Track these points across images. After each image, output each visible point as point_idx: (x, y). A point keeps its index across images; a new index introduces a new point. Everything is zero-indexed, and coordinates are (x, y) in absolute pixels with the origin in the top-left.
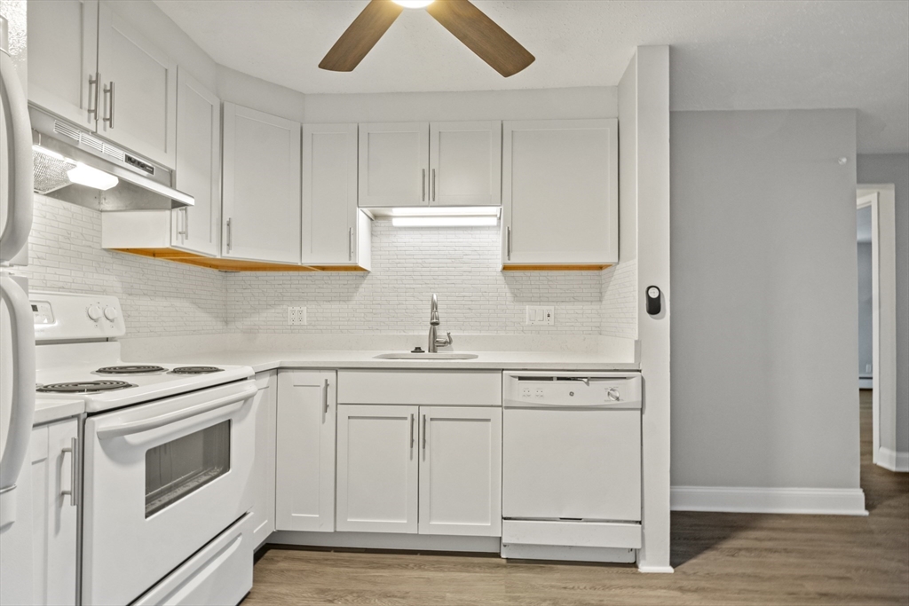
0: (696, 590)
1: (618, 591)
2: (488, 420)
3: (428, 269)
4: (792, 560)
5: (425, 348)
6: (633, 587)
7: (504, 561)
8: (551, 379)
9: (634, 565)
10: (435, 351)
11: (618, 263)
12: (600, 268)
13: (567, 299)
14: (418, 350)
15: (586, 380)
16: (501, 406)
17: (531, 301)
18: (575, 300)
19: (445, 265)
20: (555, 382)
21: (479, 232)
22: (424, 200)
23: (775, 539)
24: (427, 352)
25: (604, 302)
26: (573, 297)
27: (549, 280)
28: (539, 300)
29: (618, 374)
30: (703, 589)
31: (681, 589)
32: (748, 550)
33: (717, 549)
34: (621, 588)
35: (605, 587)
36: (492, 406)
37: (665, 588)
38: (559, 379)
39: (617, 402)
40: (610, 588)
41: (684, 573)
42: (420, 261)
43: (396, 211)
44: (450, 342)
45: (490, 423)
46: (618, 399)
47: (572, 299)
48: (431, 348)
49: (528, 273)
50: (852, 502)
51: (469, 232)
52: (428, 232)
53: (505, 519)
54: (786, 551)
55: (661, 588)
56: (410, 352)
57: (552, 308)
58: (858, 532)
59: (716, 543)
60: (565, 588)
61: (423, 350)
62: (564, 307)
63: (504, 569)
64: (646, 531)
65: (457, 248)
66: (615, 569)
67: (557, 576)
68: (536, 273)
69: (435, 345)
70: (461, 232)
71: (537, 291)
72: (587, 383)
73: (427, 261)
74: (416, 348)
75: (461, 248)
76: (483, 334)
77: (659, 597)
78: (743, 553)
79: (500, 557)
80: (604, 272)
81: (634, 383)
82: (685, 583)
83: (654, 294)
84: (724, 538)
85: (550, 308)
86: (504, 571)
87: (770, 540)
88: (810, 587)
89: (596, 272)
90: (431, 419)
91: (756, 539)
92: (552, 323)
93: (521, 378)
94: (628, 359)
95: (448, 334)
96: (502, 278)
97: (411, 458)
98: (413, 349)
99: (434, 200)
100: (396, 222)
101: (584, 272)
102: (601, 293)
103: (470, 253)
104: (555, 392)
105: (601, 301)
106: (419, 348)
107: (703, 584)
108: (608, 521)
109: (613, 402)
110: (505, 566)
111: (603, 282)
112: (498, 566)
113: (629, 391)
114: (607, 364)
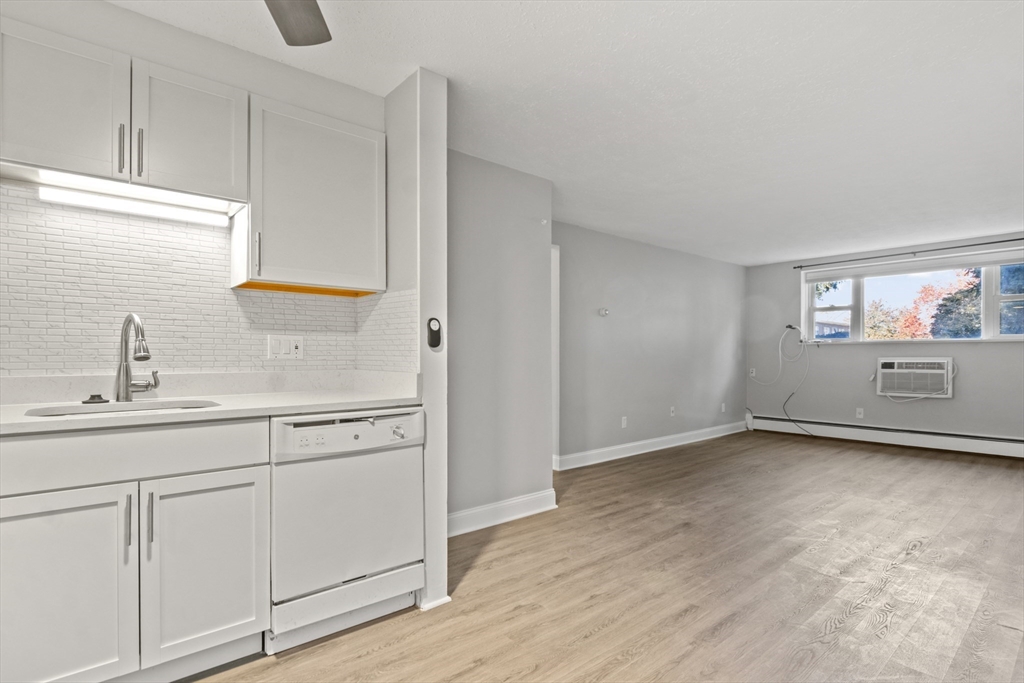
0: (475, 609)
1: (413, 638)
2: (251, 484)
3: (110, 276)
4: (529, 557)
5: (109, 394)
6: (424, 628)
7: (273, 658)
8: (333, 422)
9: (415, 607)
10: (128, 399)
11: (385, 292)
12: (356, 294)
13: (319, 328)
14: (96, 399)
15: (371, 420)
16: (269, 463)
17: (272, 329)
18: (327, 329)
19: (141, 272)
20: (338, 425)
21: (198, 231)
22: (121, 171)
23: (512, 544)
24: (113, 401)
25: (360, 333)
26: (326, 326)
27: (296, 305)
28: (285, 328)
29: (403, 409)
30: (481, 605)
31: (464, 613)
32: (496, 560)
33: (475, 567)
34: (413, 633)
35: (399, 639)
36: (254, 465)
37: (451, 617)
38: (342, 421)
39: (402, 440)
40: (403, 638)
41: (460, 597)
42: (94, 262)
43: (44, 176)
44: (156, 384)
45: (253, 488)
46: (403, 437)
47: (324, 328)
48: (122, 395)
49: (270, 294)
50: (547, 500)
51: (183, 229)
52: (110, 219)
53: (276, 604)
54: (522, 551)
55: (448, 618)
56: (79, 403)
57: (301, 338)
58: (557, 523)
59: (472, 563)
60: (360, 657)
61: (104, 398)
62: (314, 338)
63: (278, 667)
64: (427, 568)
65: (162, 250)
66: (400, 618)
67: (345, 648)
68: (281, 294)
69: (127, 389)
70: (169, 227)
71: (282, 317)
72: (373, 423)
73: (107, 263)
74: (93, 397)
75: (170, 251)
76: (205, 372)
77: (450, 627)
78: (494, 563)
79: (266, 655)
80: (360, 299)
81: (417, 418)
82: (464, 607)
83: (435, 326)
84: (476, 556)
85: (299, 339)
86: (279, 669)
87: (508, 546)
88: (548, 574)
89: (351, 299)
90: (161, 498)
91: (499, 549)
92: (300, 356)
93: (296, 425)
94: (410, 393)
95: (154, 374)
96: (234, 298)
97: (126, 561)
98: (87, 398)
99: (140, 175)
100: (45, 194)
101: (338, 298)
102: (356, 323)
103: (184, 259)
104: (339, 438)
105: (356, 331)
106: (99, 396)
107: (478, 601)
108: (392, 569)
109: (398, 440)
110: (277, 664)
111: (359, 310)
112: (267, 667)
113: (412, 427)
114: (392, 401)
